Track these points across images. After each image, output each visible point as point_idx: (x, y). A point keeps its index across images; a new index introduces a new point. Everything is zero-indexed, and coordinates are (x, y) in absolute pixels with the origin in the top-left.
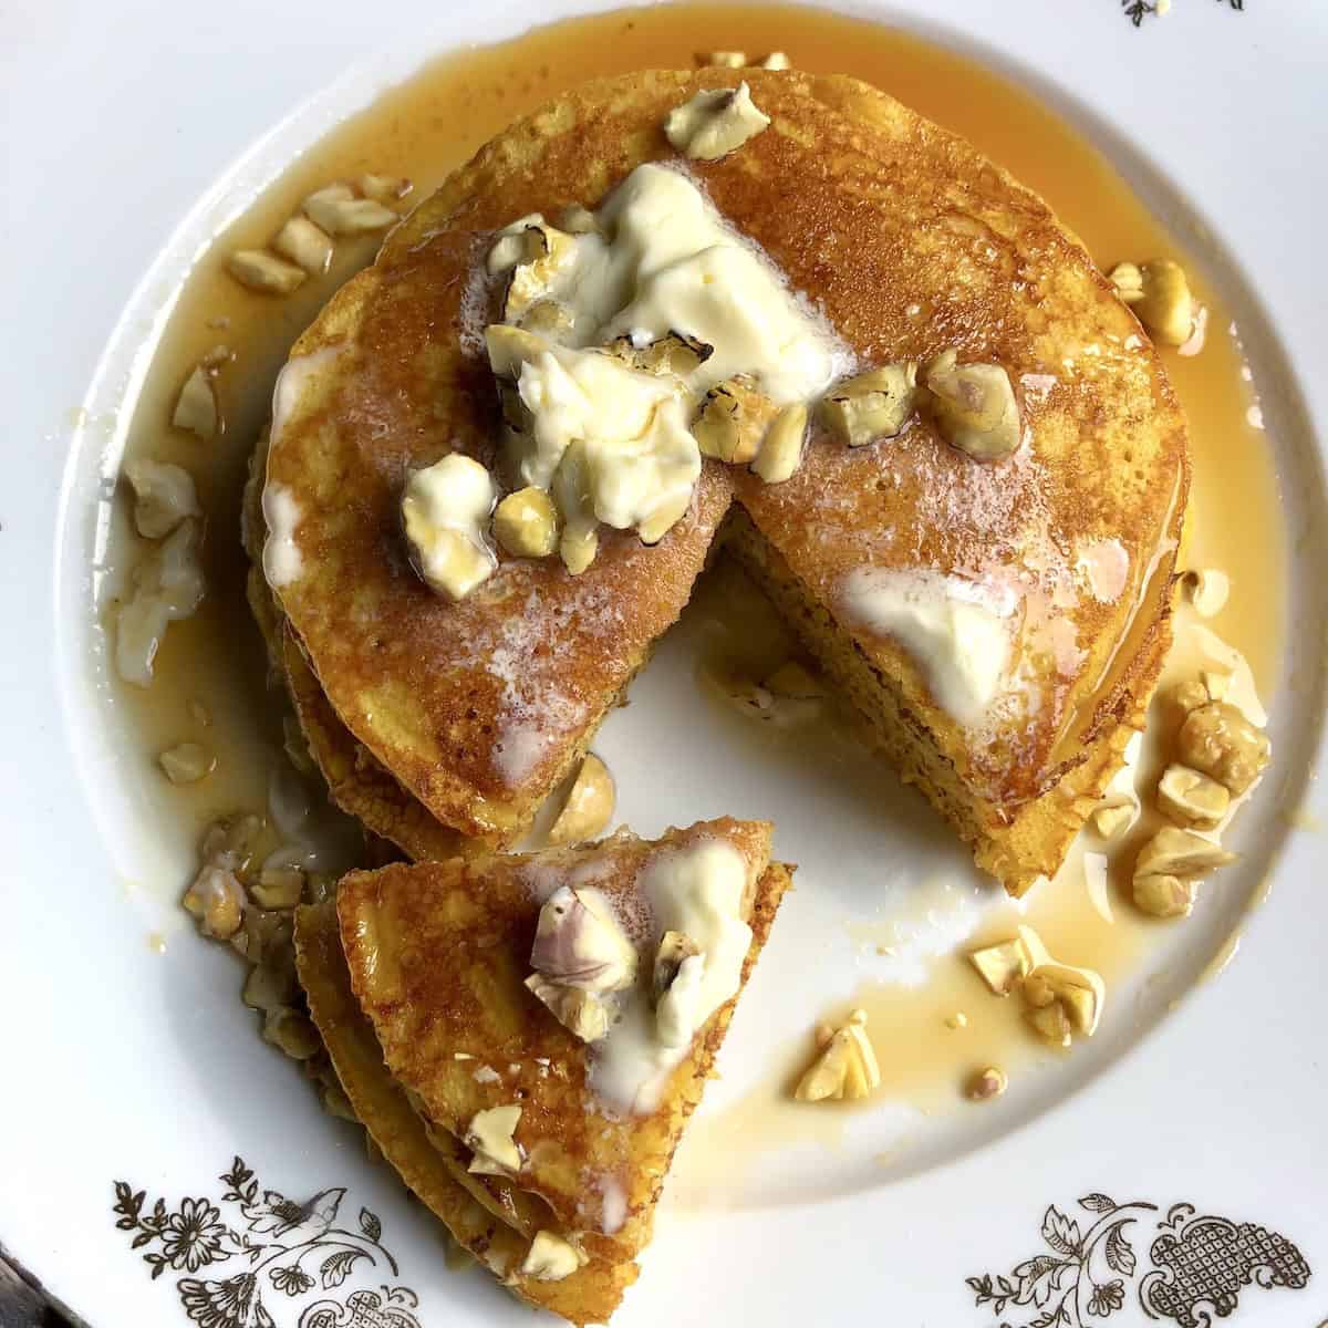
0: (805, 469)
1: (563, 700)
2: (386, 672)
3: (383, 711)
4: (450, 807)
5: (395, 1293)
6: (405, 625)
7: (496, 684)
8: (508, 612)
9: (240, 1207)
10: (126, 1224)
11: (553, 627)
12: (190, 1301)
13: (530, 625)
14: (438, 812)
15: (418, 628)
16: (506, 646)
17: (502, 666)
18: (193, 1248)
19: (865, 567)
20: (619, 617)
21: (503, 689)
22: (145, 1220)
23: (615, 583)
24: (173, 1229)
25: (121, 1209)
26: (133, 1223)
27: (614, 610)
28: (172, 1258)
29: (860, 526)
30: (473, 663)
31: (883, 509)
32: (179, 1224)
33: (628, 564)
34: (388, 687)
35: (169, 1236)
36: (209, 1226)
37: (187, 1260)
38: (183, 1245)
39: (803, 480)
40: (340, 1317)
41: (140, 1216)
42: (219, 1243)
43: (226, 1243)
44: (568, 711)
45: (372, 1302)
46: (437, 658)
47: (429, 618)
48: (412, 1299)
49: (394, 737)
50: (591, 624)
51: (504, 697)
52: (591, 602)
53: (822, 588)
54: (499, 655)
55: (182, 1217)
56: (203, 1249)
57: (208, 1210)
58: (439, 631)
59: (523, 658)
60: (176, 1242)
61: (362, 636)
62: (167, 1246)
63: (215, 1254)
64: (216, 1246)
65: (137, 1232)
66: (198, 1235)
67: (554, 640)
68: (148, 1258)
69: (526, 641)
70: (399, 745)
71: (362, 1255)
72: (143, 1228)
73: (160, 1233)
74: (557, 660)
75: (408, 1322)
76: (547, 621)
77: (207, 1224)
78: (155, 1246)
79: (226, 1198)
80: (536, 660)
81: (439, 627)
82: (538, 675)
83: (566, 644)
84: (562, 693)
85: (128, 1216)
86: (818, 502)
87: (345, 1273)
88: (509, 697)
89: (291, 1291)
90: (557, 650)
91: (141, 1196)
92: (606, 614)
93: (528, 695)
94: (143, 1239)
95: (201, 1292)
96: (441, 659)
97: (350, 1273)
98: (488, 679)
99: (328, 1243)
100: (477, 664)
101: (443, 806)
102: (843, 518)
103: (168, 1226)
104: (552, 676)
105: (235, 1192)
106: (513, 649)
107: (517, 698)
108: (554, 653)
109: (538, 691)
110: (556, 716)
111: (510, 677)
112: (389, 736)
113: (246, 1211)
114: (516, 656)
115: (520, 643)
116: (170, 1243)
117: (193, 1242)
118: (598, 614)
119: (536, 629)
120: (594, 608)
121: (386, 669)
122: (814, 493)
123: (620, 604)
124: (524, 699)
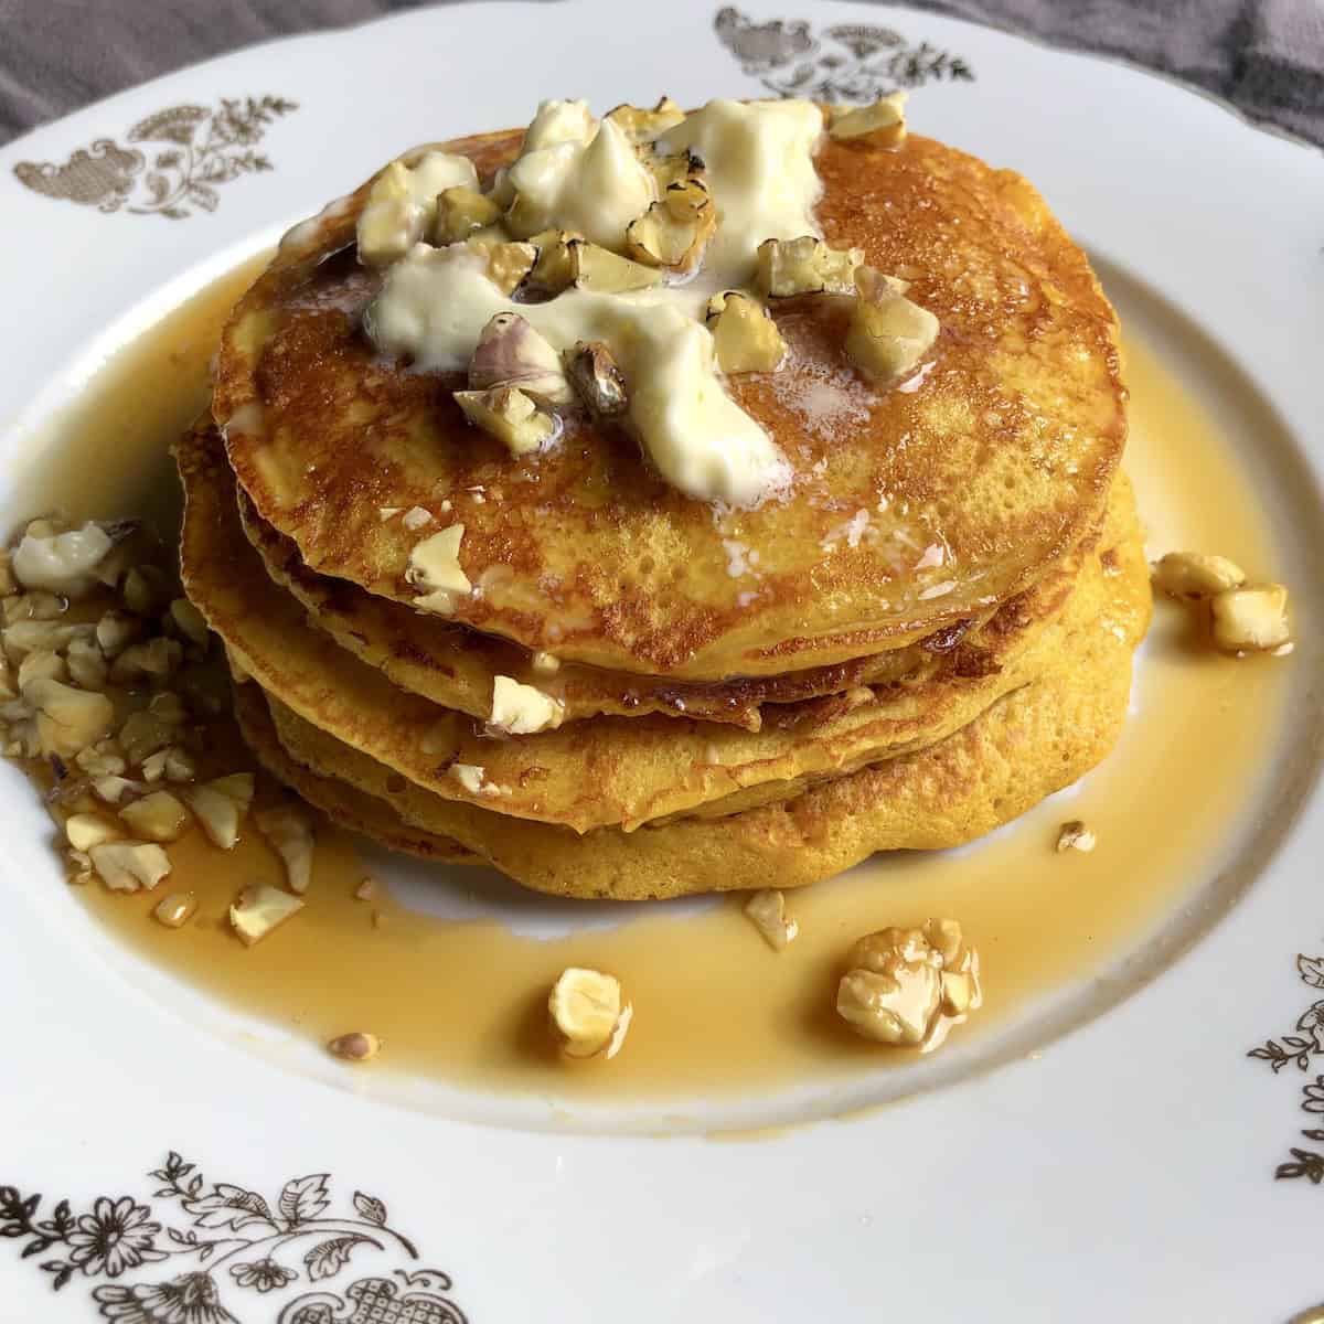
5: (416, 1277)
9: (180, 1204)
10: (13, 1230)
12: (112, 1310)
18: (113, 1251)
22: (42, 1225)
24: (84, 1232)
25: (7, 1214)
26: (25, 1228)
28: (83, 1264)
32: (92, 1226)
35: (78, 1240)
36: (137, 1225)
37: (105, 1265)
38: (100, 1248)
40: (339, 1309)
41: (34, 1220)
42: (151, 1243)
43: (161, 1241)
45: (385, 1290)
48: (442, 1282)
55: (96, 1218)
56: (129, 1250)
57: (133, 1208)
60: (89, 1246)
62: (74, 1252)
63: (145, 1255)
64: (148, 1247)
65: (28, 1239)
66: (120, 1236)
68: (47, 1267)
71: (362, 1241)
72: (36, 1233)
73: (64, 1238)
75: (438, 1306)
77: (133, 1223)
78: (58, 1252)
79: (159, 1194)
85: (16, 1221)
87: (340, 1262)
89: (263, 1287)
91: (35, 1200)
94: (38, 1246)
95: (129, 1296)
97: (347, 1260)
99: (309, 1232)
103: (76, 1229)
105: (171, 1187)
113: (189, 1206)
116: (79, 1248)
117: (114, 1245)
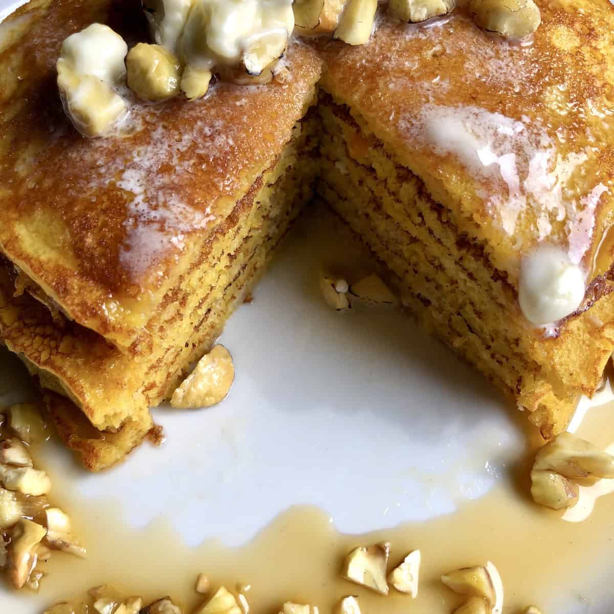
0: (376, 43)
1: (182, 205)
2: (37, 203)
3: (34, 235)
4: (83, 304)
6: (55, 164)
7: (125, 197)
8: (138, 142)
11: (174, 152)
13: (156, 150)
14: (73, 311)
15: (65, 165)
16: (134, 166)
17: (132, 182)
19: (427, 105)
20: (231, 142)
21: (132, 200)
23: (228, 117)
27: (227, 137)
29: (419, 78)
30: (107, 182)
31: (438, 69)
33: (238, 103)
34: (39, 214)
39: (374, 49)
44: (189, 215)
46: (78, 183)
47: (74, 155)
49: (41, 252)
50: (208, 148)
51: (132, 206)
52: (207, 131)
53: (391, 123)
54: (128, 174)
58: (81, 164)
59: (148, 175)
61: (23, 181)
67: (175, 161)
69: (152, 161)
70: (43, 258)
74: (178, 175)
76: (170, 146)
80: (160, 175)
81: (81, 159)
82: (162, 188)
83: (186, 163)
84: (181, 200)
86: (386, 63)
88: (136, 205)
90: (178, 168)
92: (220, 140)
93: (154, 203)
96: (82, 183)
98: (119, 193)
100: (110, 183)
101: (78, 305)
102: (407, 73)
104: (174, 188)
106: (141, 168)
107: (143, 207)
108: (175, 170)
109: (161, 199)
110: (177, 218)
111: (138, 190)
112: (36, 251)
114: (143, 173)
115: (146, 164)
118: (213, 140)
119: (161, 152)
120: (210, 136)
121: (38, 201)
122: (383, 58)
123: (232, 132)
124: (150, 206)
